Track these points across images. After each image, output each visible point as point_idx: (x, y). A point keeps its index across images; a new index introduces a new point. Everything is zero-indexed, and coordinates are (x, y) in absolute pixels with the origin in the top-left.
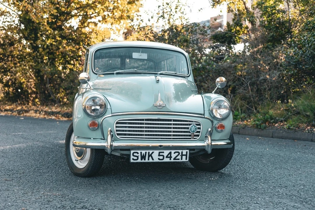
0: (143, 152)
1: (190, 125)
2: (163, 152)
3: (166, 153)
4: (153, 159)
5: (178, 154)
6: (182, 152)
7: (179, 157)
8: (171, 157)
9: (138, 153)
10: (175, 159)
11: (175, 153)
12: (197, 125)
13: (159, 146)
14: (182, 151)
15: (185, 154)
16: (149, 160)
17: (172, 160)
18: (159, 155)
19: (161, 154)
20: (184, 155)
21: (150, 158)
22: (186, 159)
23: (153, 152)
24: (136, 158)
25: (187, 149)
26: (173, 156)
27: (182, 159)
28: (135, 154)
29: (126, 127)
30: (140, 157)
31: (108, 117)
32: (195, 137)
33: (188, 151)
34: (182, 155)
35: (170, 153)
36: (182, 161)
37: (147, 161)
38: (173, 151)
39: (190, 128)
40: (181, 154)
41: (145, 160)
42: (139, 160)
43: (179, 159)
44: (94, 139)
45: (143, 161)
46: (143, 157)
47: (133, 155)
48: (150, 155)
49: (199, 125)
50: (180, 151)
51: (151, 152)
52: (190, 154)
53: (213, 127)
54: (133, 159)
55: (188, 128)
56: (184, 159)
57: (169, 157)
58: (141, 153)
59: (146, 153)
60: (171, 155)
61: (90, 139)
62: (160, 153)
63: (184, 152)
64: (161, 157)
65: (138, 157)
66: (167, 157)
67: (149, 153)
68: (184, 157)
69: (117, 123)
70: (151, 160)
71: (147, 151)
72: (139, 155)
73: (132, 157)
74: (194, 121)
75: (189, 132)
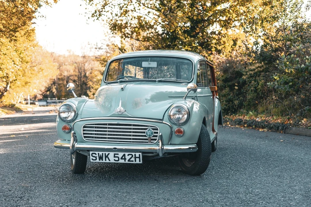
0: (101, 153)
1: (146, 129)
2: (118, 154)
3: (121, 155)
4: (109, 160)
5: (131, 156)
6: (135, 155)
7: (133, 159)
8: (125, 159)
9: (96, 154)
10: (129, 161)
11: (128, 155)
12: (153, 129)
13: (113, 148)
14: (134, 153)
15: (139, 156)
16: (106, 160)
17: (127, 162)
18: (115, 157)
19: (116, 156)
20: (137, 157)
21: (107, 158)
22: (140, 161)
23: (109, 154)
24: (94, 158)
25: (140, 152)
26: (128, 158)
27: (135, 161)
28: (94, 155)
29: (93, 131)
30: (98, 158)
31: (78, 121)
32: (152, 141)
33: (141, 154)
34: (135, 158)
35: (124, 155)
36: (135, 163)
37: (104, 161)
38: (127, 154)
39: (146, 133)
40: (134, 156)
41: (102, 160)
42: (98, 160)
43: (133, 161)
44: (68, 140)
45: (101, 161)
46: (101, 158)
47: (92, 156)
48: (107, 157)
49: (157, 129)
50: (133, 154)
51: (107, 153)
52: (143, 157)
53: (172, 132)
54: (92, 159)
55: (144, 132)
56: (138, 161)
57: (123, 159)
58: (99, 154)
59: (103, 154)
60: (125, 157)
61: (65, 140)
62: (115, 154)
63: (137, 155)
64: (117, 159)
65: (96, 157)
66: (122, 158)
67: (105, 154)
68: (138, 160)
69: (84, 127)
70: (107, 161)
71: (104, 153)
72: (97, 155)
73: (91, 157)
74: (151, 126)
75: (145, 136)
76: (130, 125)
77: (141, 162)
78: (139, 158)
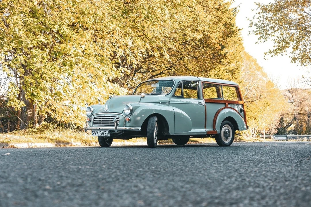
0: (95, 131)
1: (113, 118)
3: (102, 132)
7: (106, 134)
11: (105, 132)
13: (99, 129)
14: (107, 131)
17: (104, 136)
18: (100, 133)
21: (98, 134)
23: (98, 132)
24: (93, 134)
25: (109, 130)
26: (105, 133)
28: (93, 132)
36: (107, 136)
38: (104, 131)
46: (95, 134)
52: (110, 133)
55: (113, 120)
57: (103, 134)
74: (116, 117)
75: (113, 122)
76: (109, 117)
77: (109, 136)
78: (108, 133)
